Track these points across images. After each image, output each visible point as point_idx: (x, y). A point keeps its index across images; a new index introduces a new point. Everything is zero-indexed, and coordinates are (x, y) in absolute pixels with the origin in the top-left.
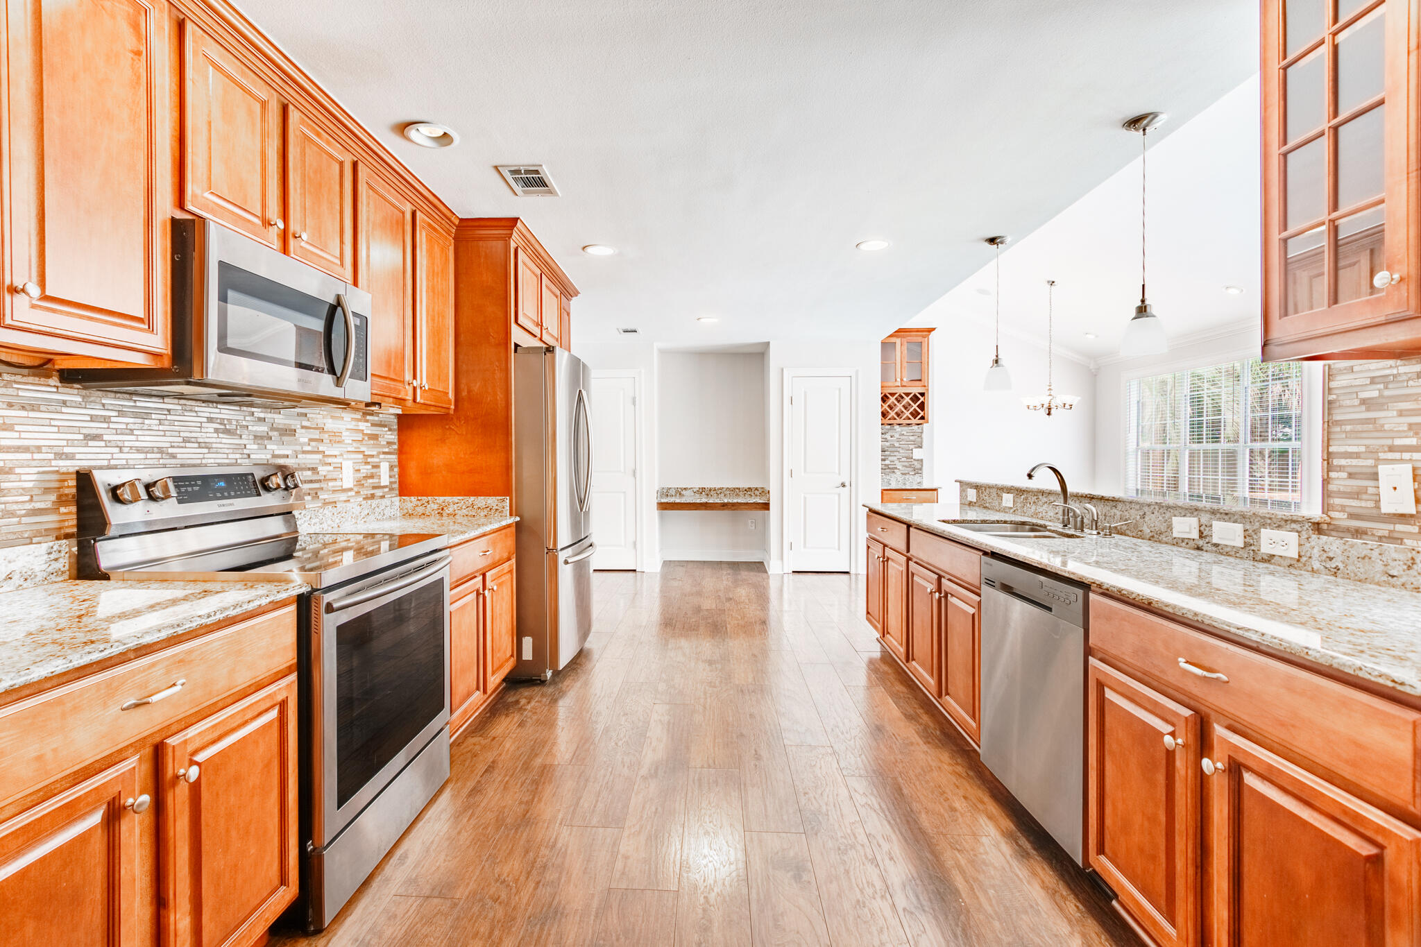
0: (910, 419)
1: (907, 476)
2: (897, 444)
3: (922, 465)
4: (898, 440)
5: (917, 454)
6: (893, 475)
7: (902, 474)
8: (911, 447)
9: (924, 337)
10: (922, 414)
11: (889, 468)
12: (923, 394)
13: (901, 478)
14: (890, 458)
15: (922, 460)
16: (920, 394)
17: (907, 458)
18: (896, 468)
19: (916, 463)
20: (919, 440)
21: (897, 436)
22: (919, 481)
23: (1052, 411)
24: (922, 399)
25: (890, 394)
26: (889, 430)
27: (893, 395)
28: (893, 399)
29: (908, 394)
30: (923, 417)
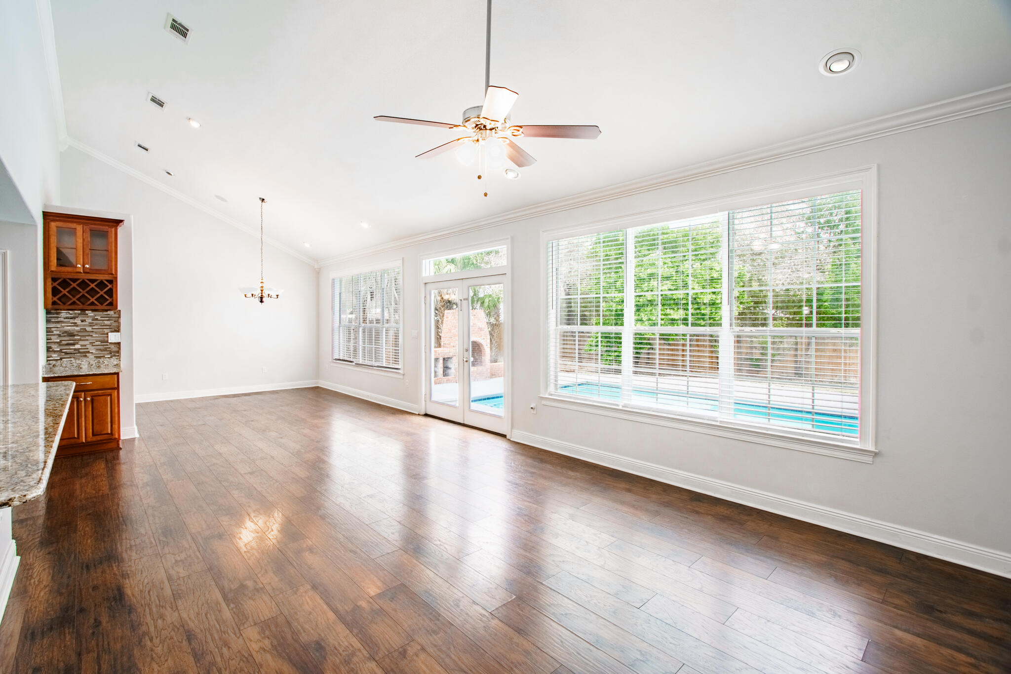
0: (96, 305)
1: (101, 360)
2: (89, 329)
3: (120, 348)
4: (91, 325)
5: (113, 337)
6: (85, 359)
7: (97, 357)
8: (106, 331)
9: (111, 227)
10: (110, 300)
11: (79, 352)
12: (111, 282)
13: (94, 362)
14: (81, 343)
15: (119, 344)
16: (107, 281)
17: (102, 342)
18: (89, 352)
19: (112, 346)
20: (116, 324)
21: (89, 320)
22: (115, 363)
23: (264, 299)
24: (110, 286)
25: (70, 279)
26: (79, 314)
27: (74, 280)
28: (74, 285)
29: (93, 281)
30: (111, 304)
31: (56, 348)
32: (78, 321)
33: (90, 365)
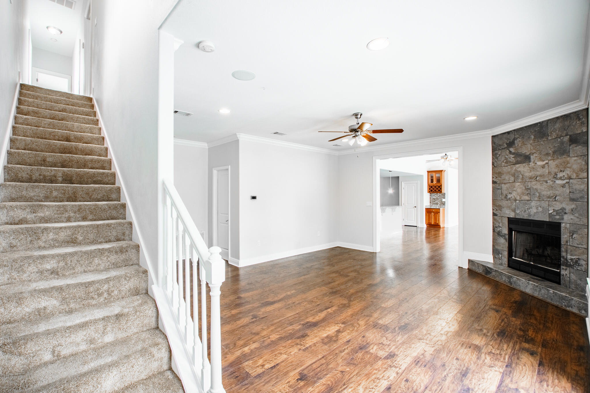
0: (438, 192)
2: (438, 198)
5: (443, 200)
6: (437, 205)
7: (440, 205)
8: (442, 198)
9: (441, 172)
11: (436, 203)
12: (441, 186)
14: (437, 201)
15: (445, 202)
17: (441, 201)
19: (443, 202)
20: (444, 197)
21: (438, 196)
22: (444, 207)
26: (436, 194)
27: (433, 186)
28: (437, 187)
29: (437, 186)
30: (441, 191)
31: (432, 202)
32: (436, 196)
33: (438, 207)
